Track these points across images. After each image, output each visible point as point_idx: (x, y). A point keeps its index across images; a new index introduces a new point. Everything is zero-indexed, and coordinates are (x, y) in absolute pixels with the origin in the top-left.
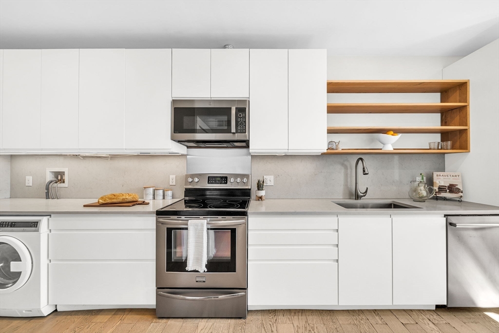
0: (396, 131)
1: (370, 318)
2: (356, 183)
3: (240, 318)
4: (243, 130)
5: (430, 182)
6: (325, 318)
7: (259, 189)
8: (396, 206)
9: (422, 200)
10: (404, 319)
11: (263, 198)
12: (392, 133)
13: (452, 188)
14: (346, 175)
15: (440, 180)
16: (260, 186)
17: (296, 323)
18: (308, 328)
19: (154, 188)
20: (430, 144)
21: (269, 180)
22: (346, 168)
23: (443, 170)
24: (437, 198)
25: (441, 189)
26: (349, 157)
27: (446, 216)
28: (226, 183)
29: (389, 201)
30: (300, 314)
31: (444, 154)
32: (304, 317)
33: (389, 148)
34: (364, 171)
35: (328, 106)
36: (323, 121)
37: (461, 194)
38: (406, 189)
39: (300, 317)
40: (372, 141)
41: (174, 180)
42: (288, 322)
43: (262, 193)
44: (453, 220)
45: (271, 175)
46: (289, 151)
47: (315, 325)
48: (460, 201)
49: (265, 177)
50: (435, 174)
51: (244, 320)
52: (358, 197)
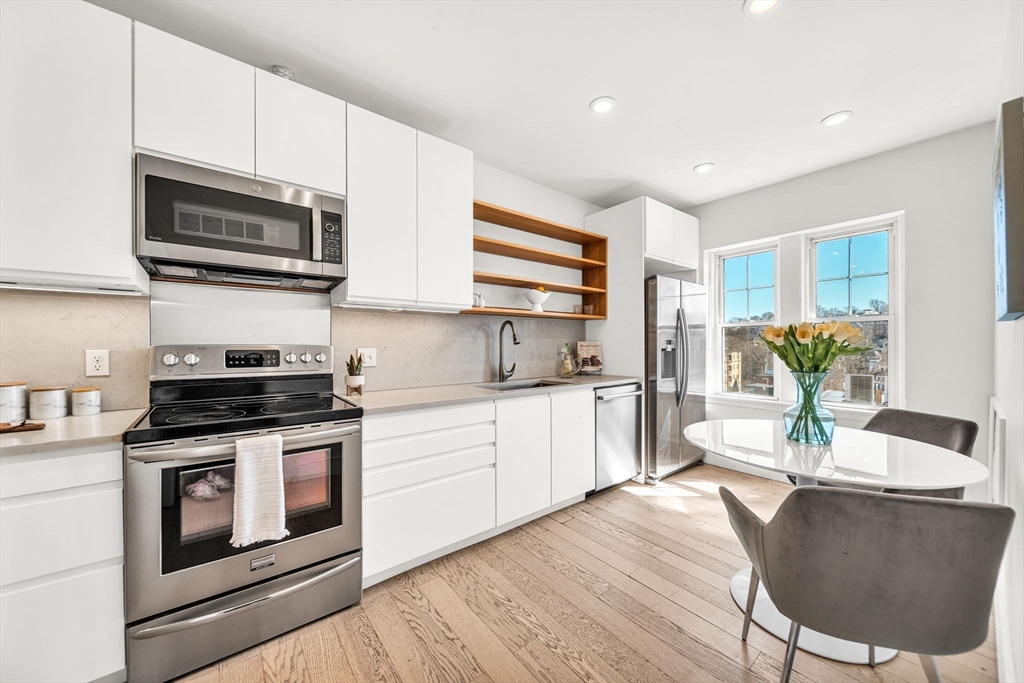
0: (548, 288)
1: (530, 531)
2: (501, 358)
3: (349, 607)
4: (335, 257)
5: (574, 353)
6: (480, 551)
7: (351, 374)
8: (544, 385)
9: (569, 376)
10: (563, 518)
11: (363, 390)
12: (542, 289)
13: (594, 361)
14: (488, 346)
15: (584, 353)
16: (353, 368)
17: (444, 573)
18: (464, 571)
19: (24, 387)
20: (574, 307)
21: (370, 357)
22: (487, 335)
23: (584, 340)
24: (581, 374)
25: (585, 362)
26: (491, 318)
27: (595, 389)
28: (278, 364)
29: (537, 381)
30: (446, 561)
31: (585, 319)
32: (453, 563)
33: (539, 309)
34: (515, 339)
35: (475, 240)
36: (468, 262)
37: (601, 367)
38: (552, 364)
39: (447, 565)
40: (517, 297)
41: (105, 364)
42: (433, 577)
43: (359, 381)
44: (600, 393)
45: (371, 347)
46: (418, 304)
47: (471, 565)
48: (600, 375)
49: (360, 351)
50: (579, 343)
51: (358, 607)
52: (503, 378)
